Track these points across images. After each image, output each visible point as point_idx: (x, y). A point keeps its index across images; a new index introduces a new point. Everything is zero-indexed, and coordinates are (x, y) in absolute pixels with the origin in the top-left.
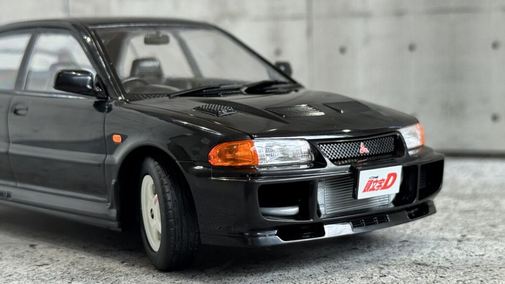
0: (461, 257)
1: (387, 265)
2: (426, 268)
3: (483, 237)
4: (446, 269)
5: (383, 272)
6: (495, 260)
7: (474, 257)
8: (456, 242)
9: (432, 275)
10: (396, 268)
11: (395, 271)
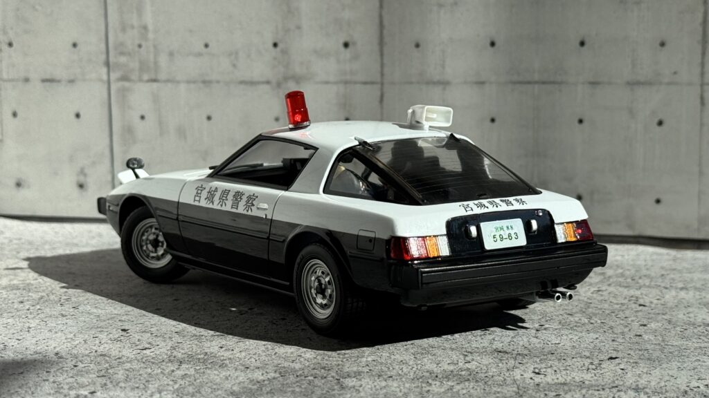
0: (538, 346)
1: (471, 353)
2: (506, 356)
3: (560, 326)
4: (524, 356)
5: (468, 359)
6: (569, 348)
7: (550, 345)
8: (534, 331)
9: (512, 362)
10: (479, 356)
11: (479, 358)
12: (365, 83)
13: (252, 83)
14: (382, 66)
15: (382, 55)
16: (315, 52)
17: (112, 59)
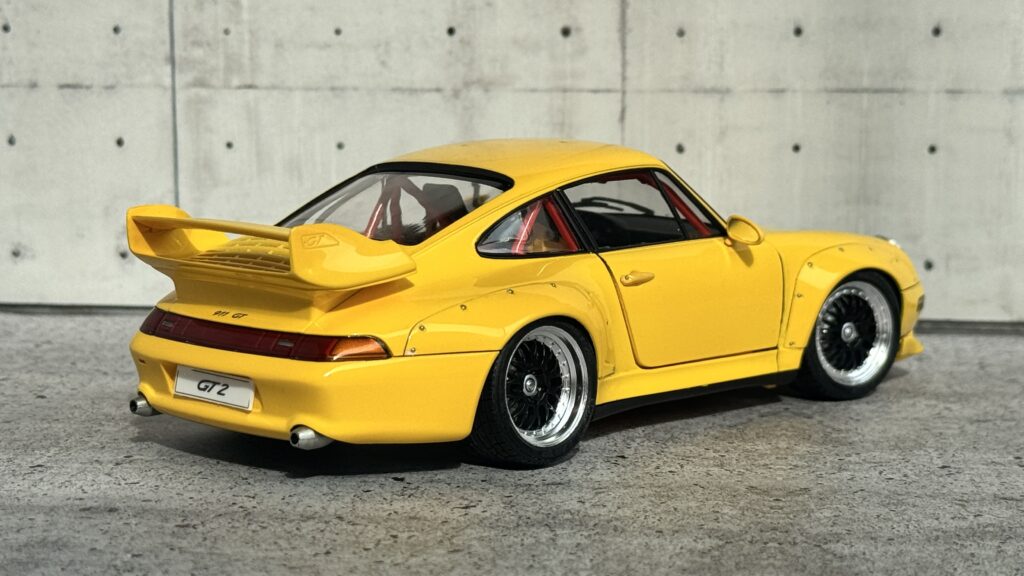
1: (966, 501)
5: (971, 510)
10: (982, 505)
12: (595, 91)
13: (413, 91)
14: (624, 64)
15: (624, 48)
16: (516, 42)
17: (178, 52)
